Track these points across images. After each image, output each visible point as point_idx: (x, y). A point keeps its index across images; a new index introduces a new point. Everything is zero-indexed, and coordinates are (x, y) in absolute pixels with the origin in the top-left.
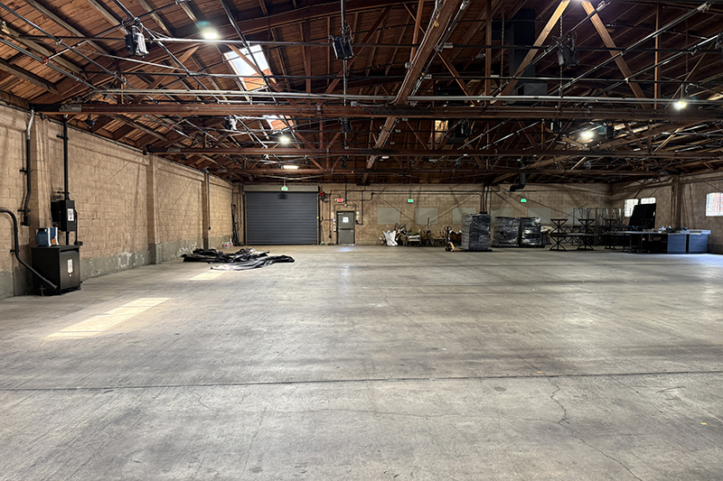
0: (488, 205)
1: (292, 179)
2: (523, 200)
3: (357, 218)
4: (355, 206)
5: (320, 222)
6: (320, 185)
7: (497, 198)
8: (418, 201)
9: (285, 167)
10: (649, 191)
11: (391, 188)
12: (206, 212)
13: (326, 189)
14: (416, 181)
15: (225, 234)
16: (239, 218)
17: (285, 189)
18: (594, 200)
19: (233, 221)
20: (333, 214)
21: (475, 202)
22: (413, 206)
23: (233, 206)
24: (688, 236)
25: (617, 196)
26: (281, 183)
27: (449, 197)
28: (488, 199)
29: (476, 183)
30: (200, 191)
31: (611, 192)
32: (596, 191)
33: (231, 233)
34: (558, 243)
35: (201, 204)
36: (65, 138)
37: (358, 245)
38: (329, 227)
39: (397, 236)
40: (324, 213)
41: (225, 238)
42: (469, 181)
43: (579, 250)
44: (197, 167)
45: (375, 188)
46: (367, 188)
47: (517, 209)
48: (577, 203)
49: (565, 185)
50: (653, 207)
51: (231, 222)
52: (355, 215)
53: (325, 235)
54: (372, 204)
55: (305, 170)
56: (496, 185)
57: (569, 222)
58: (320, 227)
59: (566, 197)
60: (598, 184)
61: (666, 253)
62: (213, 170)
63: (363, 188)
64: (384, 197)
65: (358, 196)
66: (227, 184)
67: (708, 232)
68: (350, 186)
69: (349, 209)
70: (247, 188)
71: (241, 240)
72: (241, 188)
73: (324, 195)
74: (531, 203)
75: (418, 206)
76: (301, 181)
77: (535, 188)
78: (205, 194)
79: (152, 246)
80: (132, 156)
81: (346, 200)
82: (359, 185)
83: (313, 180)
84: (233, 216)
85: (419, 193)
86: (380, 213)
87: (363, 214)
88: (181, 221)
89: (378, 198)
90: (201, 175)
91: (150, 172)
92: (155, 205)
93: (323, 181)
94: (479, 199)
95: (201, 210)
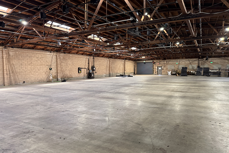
2: (211, 62)
7: (203, 62)
8: (179, 63)
9: (142, 57)
11: (172, 60)
13: (155, 61)
15: (131, 72)
16: (136, 69)
23: (134, 66)
26: (143, 60)
27: (188, 62)
28: (200, 62)
29: (196, 58)
36: (94, 58)
37: (163, 75)
40: (154, 67)
45: (167, 60)
56: (202, 58)
58: (153, 70)
62: (127, 59)
64: (170, 63)
68: (161, 60)
69: (161, 66)
71: (136, 73)
72: (136, 62)
73: (154, 63)
74: (214, 63)
75: (179, 65)
76: (149, 60)
77: (215, 59)
78: (124, 64)
79: (110, 74)
80: (106, 59)
81: (160, 64)
82: (163, 60)
83: (152, 59)
84: (134, 68)
85: (180, 61)
86: (168, 67)
87: (164, 67)
88: (118, 69)
89: (168, 63)
90: (123, 60)
91: (110, 61)
92: (111, 67)
93: (154, 59)
94: (197, 62)
95: (123, 67)
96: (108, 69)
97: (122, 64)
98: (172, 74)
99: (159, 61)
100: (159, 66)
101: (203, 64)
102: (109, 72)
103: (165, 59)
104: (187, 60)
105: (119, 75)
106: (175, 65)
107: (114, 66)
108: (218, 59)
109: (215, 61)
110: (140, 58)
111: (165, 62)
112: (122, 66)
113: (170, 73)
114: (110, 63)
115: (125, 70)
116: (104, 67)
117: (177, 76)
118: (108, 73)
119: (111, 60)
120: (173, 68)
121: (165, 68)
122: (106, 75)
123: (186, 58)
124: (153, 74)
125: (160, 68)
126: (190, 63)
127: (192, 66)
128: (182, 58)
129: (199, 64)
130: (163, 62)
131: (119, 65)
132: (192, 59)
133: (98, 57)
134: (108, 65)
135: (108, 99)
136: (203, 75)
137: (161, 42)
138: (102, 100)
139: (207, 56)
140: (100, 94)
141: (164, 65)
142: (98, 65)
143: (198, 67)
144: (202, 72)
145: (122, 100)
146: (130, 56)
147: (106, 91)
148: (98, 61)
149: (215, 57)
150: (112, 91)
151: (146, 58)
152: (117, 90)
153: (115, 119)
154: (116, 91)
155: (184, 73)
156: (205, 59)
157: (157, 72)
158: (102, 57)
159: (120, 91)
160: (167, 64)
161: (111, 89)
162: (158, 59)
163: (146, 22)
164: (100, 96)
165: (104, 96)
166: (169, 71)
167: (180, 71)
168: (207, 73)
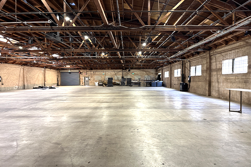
2: (133, 74)
4: (89, 75)
5: (80, 80)
7: (126, 73)
11: (98, 71)
13: (81, 71)
14: (105, 69)
15: (54, 83)
18: (152, 73)
23: (58, 76)
24: (157, 82)
26: (68, 70)
29: (120, 69)
31: (157, 71)
37: (90, 85)
40: (81, 77)
44: (42, 67)
45: (94, 71)
49: (144, 70)
51: (57, 80)
52: (89, 78)
53: (81, 83)
60: (153, 69)
66: (55, 70)
67: (162, 81)
70: (61, 71)
71: (59, 84)
72: (59, 71)
73: (81, 73)
74: (135, 74)
75: (105, 75)
76: (75, 69)
77: (136, 70)
78: (44, 73)
79: (24, 85)
80: (18, 67)
81: (87, 74)
82: (90, 70)
83: (78, 69)
84: (58, 78)
85: (106, 72)
86: (96, 77)
87: (91, 77)
88: (35, 79)
89: (95, 73)
90: (43, 69)
91: (24, 70)
92: (25, 76)
93: (80, 69)
94: (121, 73)
95: (43, 77)
96: (21, 79)
97: (41, 74)
98: (99, 85)
99: (85, 71)
100: (86, 76)
101: (126, 75)
102: (23, 83)
103: (91, 69)
104: (113, 70)
105: (37, 87)
106: (102, 75)
107: (30, 75)
108: (138, 70)
109: (135, 72)
110: (65, 67)
111: (92, 73)
112: (41, 76)
113: (97, 84)
114: (24, 72)
115: (45, 81)
116: (15, 76)
117: (103, 86)
118: (21, 84)
119: (26, 68)
120: (100, 78)
121: (92, 79)
122: (18, 88)
123: (112, 69)
124: (79, 84)
125: (87, 79)
126: (116, 74)
127: (117, 76)
128: (108, 69)
129: (123, 75)
130: (90, 73)
131: (37, 75)
132: (117, 70)
133: (6, 64)
134: (21, 75)
135: (18, 119)
136: (127, 85)
137: (86, 51)
138: (10, 121)
139: (130, 68)
140: (6, 113)
141: (91, 75)
142: (6, 74)
143: (123, 77)
144: (126, 82)
145: (39, 118)
146: (51, 64)
147: (16, 108)
148: (6, 69)
149: (135, 69)
150: (25, 107)
151: (71, 67)
152: (33, 106)
153: (26, 142)
154: (31, 107)
155: (110, 83)
156: (128, 70)
157: (84, 83)
158: (13, 63)
159: (36, 107)
160: (94, 75)
161: (25, 104)
162: (84, 68)
163: (66, 27)
164: (7, 115)
165: (13, 115)
166: (96, 82)
167: (106, 82)
168: (130, 83)
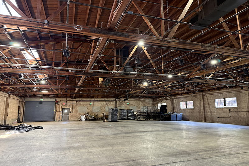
0: (117, 105)
1: (45, 96)
2: (128, 104)
3: (70, 110)
4: (70, 106)
5: (55, 112)
6: (56, 98)
7: (120, 103)
8: (93, 104)
9: (43, 92)
10: (164, 101)
11: (83, 99)
12: (7, 109)
13: (59, 100)
14: (93, 97)
15: (14, 118)
16: (21, 112)
17: (42, 100)
18: (149, 104)
19: (19, 112)
20: (61, 109)
21: (113, 104)
22: (92, 106)
23: (19, 107)
24: (176, 115)
25: (155, 102)
26: (41, 97)
27: (105, 103)
28: (117, 103)
29: (113, 98)
30: (5, 101)
31: (154, 101)
32: (149, 101)
33: (17, 118)
34: (139, 118)
35: (5, 106)
37: (70, 121)
38: (59, 114)
39: (85, 117)
40: (57, 109)
41: (14, 120)
42: (111, 97)
43: (146, 120)
44: (5, 92)
45: (78, 99)
46: (75, 99)
47: (126, 106)
48: (144, 104)
49: (140, 99)
50: (166, 106)
51: (18, 113)
52: (69, 109)
53: (57, 117)
54: (76, 105)
55: (50, 93)
56: (119, 99)
57: (142, 111)
58: (55, 114)
59: (141, 103)
60: (149, 99)
61: (171, 120)
62: (12, 93)
63: (73, 99)
64: (81, 103)
65: (71, 102)
66: (17, 98)
67: (182, 114)
68: (68, 99)
69: (67, 107)
70: (26, 100)
71: (21, 120)
72: (23, 99)
73: (57, 102)
74: (130, 105)
81: (66, 104)
83: (54, 96)
85: (94, 101)
86: (79, 108)
89: (79, 103)
90: (6, 95)
93: (58, 97)
95: (5, 108)
100: (65, 107)
101: (120, 106)
108: (134, 100)
109: (131, 102)
110: (40, 93)
121: (73, 111)
124: (54, 120)
125: (66, 111)
127: (108, 107)
128: (97, 97)
132: (108, 99)
139: (128, 96)
141: (73, 106)
157: (61, 118)
166: (82, 116)
